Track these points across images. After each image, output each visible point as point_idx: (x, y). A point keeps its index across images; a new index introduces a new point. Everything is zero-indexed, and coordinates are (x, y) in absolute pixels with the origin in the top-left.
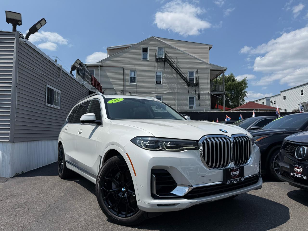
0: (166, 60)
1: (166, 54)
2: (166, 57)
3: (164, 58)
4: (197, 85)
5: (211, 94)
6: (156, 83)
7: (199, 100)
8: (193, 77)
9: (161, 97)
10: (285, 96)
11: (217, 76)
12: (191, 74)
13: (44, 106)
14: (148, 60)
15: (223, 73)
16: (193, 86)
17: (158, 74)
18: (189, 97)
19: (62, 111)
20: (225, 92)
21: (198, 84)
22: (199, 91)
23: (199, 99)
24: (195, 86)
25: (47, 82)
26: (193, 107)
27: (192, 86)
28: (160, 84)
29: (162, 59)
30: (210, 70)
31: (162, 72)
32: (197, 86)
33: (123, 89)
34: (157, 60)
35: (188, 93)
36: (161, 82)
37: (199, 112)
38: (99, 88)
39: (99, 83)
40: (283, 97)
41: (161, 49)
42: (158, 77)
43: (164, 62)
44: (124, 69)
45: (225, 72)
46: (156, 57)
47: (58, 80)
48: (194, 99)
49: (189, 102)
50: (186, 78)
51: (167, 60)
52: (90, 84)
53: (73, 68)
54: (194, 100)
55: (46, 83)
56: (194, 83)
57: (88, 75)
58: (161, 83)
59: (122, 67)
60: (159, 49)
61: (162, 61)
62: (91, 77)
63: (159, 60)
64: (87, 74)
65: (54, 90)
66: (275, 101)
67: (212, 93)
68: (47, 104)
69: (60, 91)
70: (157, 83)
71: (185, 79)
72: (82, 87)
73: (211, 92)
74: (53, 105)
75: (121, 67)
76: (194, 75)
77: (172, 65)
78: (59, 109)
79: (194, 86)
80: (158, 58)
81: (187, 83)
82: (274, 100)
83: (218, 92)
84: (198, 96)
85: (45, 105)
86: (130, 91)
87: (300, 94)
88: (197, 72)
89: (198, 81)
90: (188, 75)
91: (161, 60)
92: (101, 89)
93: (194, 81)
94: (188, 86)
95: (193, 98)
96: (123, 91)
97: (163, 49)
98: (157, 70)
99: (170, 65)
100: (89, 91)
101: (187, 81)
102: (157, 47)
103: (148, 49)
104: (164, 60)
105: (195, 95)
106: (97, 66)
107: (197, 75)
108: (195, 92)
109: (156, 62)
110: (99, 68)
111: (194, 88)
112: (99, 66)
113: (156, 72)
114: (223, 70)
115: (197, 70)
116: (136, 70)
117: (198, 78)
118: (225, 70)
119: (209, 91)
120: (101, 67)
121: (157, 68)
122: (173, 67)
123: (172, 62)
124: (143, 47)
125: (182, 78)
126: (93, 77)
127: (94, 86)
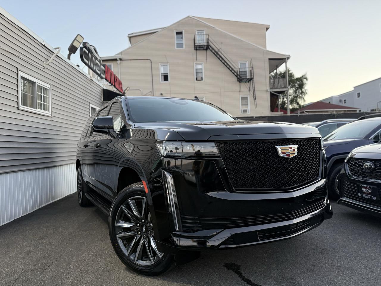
0: (208, 48)
2: (208, 43)
3: (205, 44)
4: (251, 79)
5: (270, 92)
6: (197, 80)
7: (254, 100)
8: (245, 70)
9: (203, 99)
10: (359, 93)
11: (277, 67)
12: (243, 65)
13: (15, 110)
14: (183, 48)
15: (286, 62)
17: (199, 67)
18: (242, 98)
19: (54, 119)
20: (289, 88)
21: (253, 78)
22: (254, 87)
23: (255, 98)
24: (249, 82)
25: (20, 67)
26: (247, 110)
27: (244, 82)
30: (268, 59)
31: (203, 64)
32: (251, 81)
33: (152, 90)
34: (197, 48)
35: (240, 91)
36: (202, 78)
37: (256, 117)
38: (118, 85)
39: (118, 79)
40: (357, 94)
41: (200, 32)
42: (199, 71)
43: (206, 49)
44: (151, 62)
46: (195, 43)
47: (44, 67)
48: (247, 99)
49: (242, 104)
50: (236, 71)
51: (211, 47)
52: (102, 78)
53: (72, 49)
54: (247, 101)
55: (17, 68)
56: (248, 77)
57: (99, 63)
58: (202, 80)
59: (149, 60)
60: (198, 33)
61: (204, 49)
62: (104, 68)
64: (97, 61)
65: (37, 84)
66: (345, 101)
67: (272, 91)
68: (22, 106)
69: (49, 86)
70: (198, 79)
71: (236, 72)
72: (89, 82)
73: (270, 89)
74: (36, 109)
75: (147, 59)
76: (247, 66)
77: (216, 54)
78: (50, 115)
79: (247, 82)
80: (197, 44)
81: (238, 78)
82: (345, 99)
83: (279, 88)
85: (18, 108)
86: (161, 93)
88: (251, 63)
89: (253, 75)
90: (239, 67)
91: (202, 48)
92: (121, 88)
94: (240, 83)
95: (246, 98)
96: (152, 92)
97: (203, 32)
98: (197, 61)
99: (214, 54)
100: (102, 88)
101: (238, 75)
102: (196, 30)
103: (183, 33)
104: (205, 47)
105: (249, 95)
106: (116, 60)
107: (252, 66)
108: (249, 89)
109: (195, 51)
110: (118, 62)
111: (247, 84)
112: (118, 59)
113: (196, 65)
114: (285, 59)
115: (251, 60)
116: (168, 62)
117: (252, 71)
118: (288, 58)
119: (268, 88)
120: (121, 61)
121: (196, 59)
122: (218, 56)
123: (217, 50)
124: (176, 31)
125: (231, 71)
126: (106, 68)
127: (110, 83)
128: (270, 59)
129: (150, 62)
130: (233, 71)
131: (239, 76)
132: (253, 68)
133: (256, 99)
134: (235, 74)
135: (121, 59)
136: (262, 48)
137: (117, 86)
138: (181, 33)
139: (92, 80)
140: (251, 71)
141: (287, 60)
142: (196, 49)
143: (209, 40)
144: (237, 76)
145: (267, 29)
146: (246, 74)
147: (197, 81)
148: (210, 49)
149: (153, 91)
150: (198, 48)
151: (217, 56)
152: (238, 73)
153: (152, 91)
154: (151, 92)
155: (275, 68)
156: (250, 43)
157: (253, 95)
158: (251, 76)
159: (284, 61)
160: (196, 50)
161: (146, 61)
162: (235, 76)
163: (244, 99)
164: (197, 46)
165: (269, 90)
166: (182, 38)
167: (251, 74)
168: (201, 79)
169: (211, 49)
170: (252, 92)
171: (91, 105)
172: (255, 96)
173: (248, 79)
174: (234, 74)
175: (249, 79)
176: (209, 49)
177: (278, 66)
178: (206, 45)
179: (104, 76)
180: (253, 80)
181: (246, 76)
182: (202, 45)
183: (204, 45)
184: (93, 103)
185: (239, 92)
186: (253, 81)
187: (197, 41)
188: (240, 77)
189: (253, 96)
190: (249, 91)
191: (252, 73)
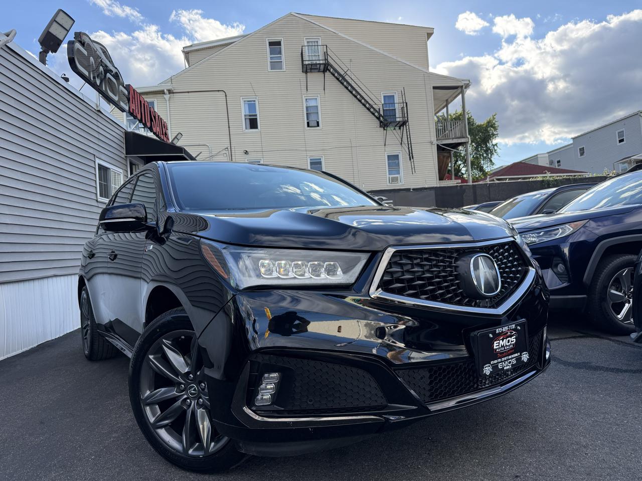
0: (327, 69)
1: (326, 54)
2: (326, 59)
3: (321, 62)
4: (404, 123)
5: (438, 145)
6: (308, 126)
7: (410, 159)
8: (393, 108)
9: (320, 159)
10: (583, 148)
11: (448, 102)
12: (389, 99)
14: (283, 70)
15: (462, 93)
16: (395, 129)
17: (312, 103)
18: (388, 156)
20: (468, 138)
21: (408, 121)
22: (409, 138)
23: (411, 157)
24: (400, 129)
26: (398, 177)
27: (393, 128)
28: (318, 128)
29: (318, 66)
30: (432, 87)
31: (319, 98)
32: (405, 126)
33: (229, 145)
36: (318, 123)
37: (413, 189)
39: (159, 116)
40: (579, 150)
41: (312, 42)
42: (312, 110)
43: (324, 71)
44: (226, 96)
45: (466, 91)
46: (303, 61)
48: (398, 159)
49: (389, 167)
50: (378, 110)
51: (331, 66)
53: (49, 42)
54: (399, 162)
56: (398, 120)
58: (319, 125)
59: (223, 91)
60: (308, 42)
61: (319, 71)
62: (126, 92)
63: (311, 69)
66: (559, 162)
67: (440, 143)
70: (310, 125)
71: (376, 111)
73: (437, 140)
75: (218, 91)
76: (397, 100)
77: (341, 79)
79: (397, 128)
80: (307, 63)
81: (381, 122)
82: (558, 160)
83: (453, 139)
84: (409, 152)
86: (245, 149)
87: (618, 142)
88: (403, 94)
89: (407, 115)
90: (383, 103)
91: (317, 69)
92: (166, 134)
93: (397, 116)
94: (384, 129)
95: (397, 157)
96: (229, 150)
97: (317, 42)
98: (308, 93)
99: (338, 79)
100: (124, 131)
101: (380, 115)
102: (305, 38)
103: (282, 43)
104: (322, 67)
105: (402, 150)
106: (162, 92)
107: (404, 100)
108: (401, 141)
109: (304, 74)
110: (165, 96)
111: (398, 132)
112: (165, 91)
113: (306, 99)
114: (462, 87)
115: (403, 90)
116: (256, 96)
117: (405, 108)
118: (467, 86)
119: (434, 139)
120: (172, 95)
121: (307, 90)
122: (345, 83)
123: (342, 73)
124: (268, 40)
125: (368, 109)
126: (132, 92)
127: (141, 121)
128: (435, 88)
129: (224, 95)
130: (372, 110)
131: (382, 117)
132: (406, 103)
133: (413, 158)
134: (376, 114)
135: (170, 92)
136: (420, 68)
137: (157, 129)
138: (278, 43)
139: (99, 111)
140: (402, 108)
141: (465, 90)
142: (305, 70)
143: (327, 54)
144: (378, 118)
145: (429, 35)
146: (395, 115)
147: (309, 128)
148: (329, 71)
149: (231, 147)
150: (308, 69)
151: (342, 84)
152: (382, 113)
153: (229, 148)
154: (227, 148)
155: (445, 104)
156: (399, 59)
157: (408, 151)
158: (403, 117)
159: (460, 90)
160: (306, 72)
161: (217, 93)
162: (375, 118)
163: (393, 159)
164: (307, 65)
165: (435, 142)
166: (280, 53)
167: (403, 113)
168: (316, 125)
169: (332, 70)
170: (407, 145)
171: (98, 161)
172: (412, 153)
173: (399, 122)
174: (373, 114)
175: (401, 123)
176: (327, 71)
177: (449, 100)
178: (323, 64)
179: (127, 108)
180: (407, 124)
181: (396, 118)
182: (316, 64)
183: (320, 64)
184: (103, 157)
185: (384, 146)
186: (407, 127)
187: (306, 58)
188: (386, 120)
189: (408, 153)
190: (401, 144)
191: (406, 112)
